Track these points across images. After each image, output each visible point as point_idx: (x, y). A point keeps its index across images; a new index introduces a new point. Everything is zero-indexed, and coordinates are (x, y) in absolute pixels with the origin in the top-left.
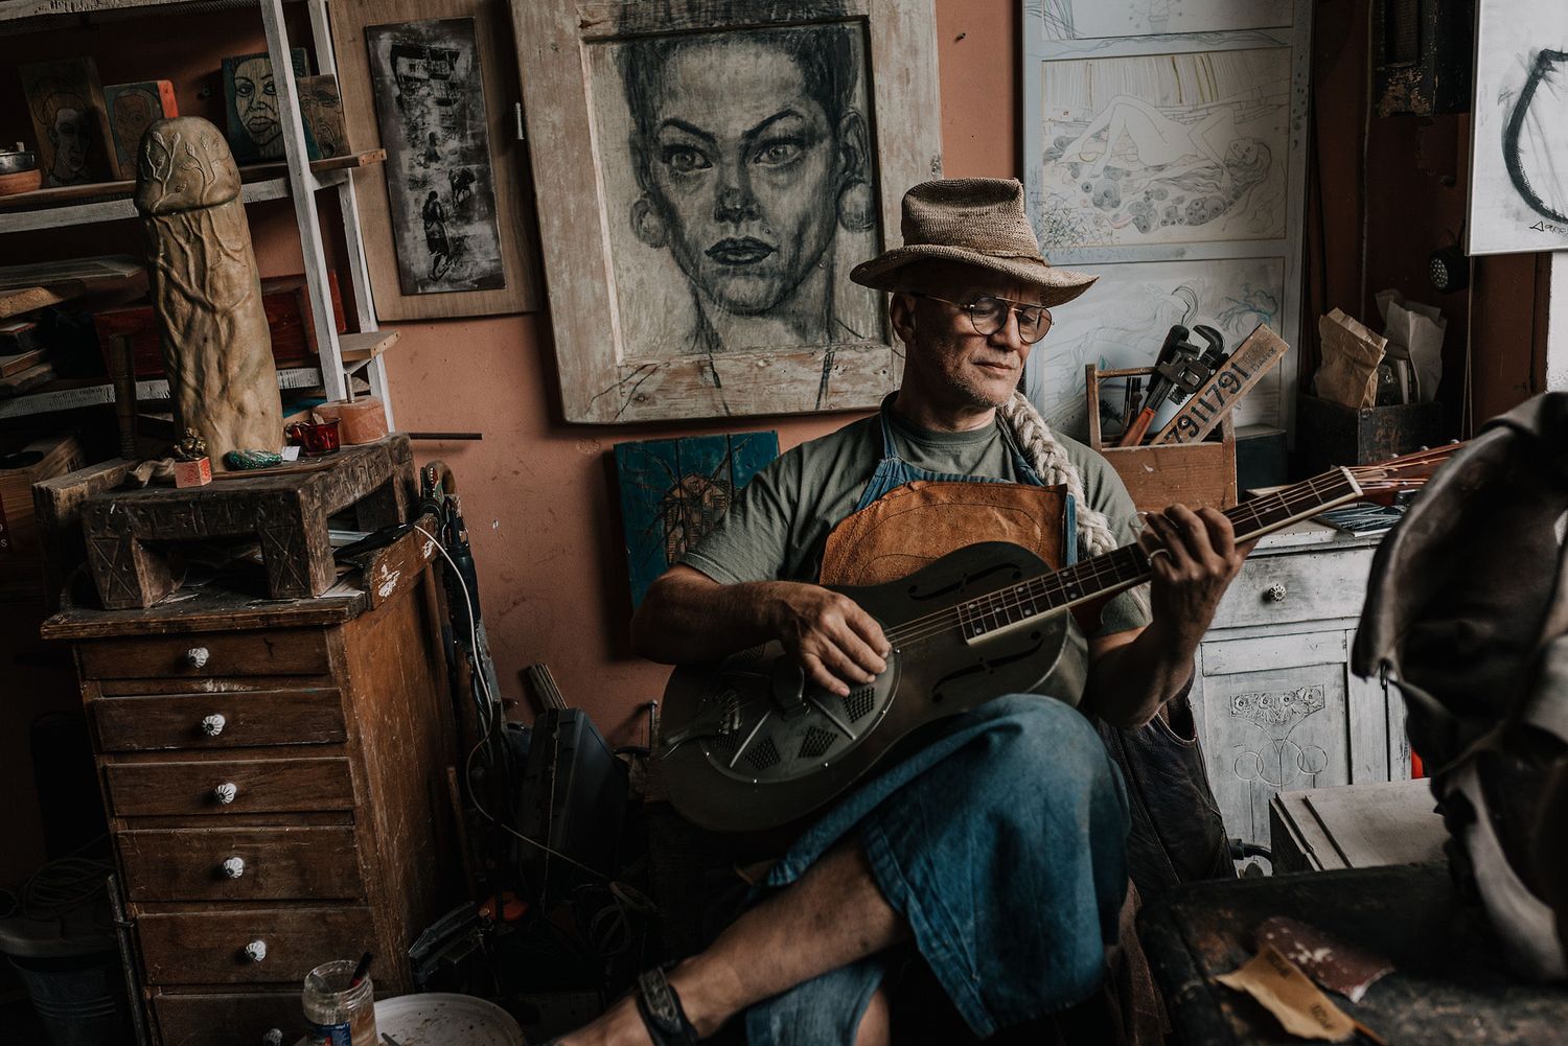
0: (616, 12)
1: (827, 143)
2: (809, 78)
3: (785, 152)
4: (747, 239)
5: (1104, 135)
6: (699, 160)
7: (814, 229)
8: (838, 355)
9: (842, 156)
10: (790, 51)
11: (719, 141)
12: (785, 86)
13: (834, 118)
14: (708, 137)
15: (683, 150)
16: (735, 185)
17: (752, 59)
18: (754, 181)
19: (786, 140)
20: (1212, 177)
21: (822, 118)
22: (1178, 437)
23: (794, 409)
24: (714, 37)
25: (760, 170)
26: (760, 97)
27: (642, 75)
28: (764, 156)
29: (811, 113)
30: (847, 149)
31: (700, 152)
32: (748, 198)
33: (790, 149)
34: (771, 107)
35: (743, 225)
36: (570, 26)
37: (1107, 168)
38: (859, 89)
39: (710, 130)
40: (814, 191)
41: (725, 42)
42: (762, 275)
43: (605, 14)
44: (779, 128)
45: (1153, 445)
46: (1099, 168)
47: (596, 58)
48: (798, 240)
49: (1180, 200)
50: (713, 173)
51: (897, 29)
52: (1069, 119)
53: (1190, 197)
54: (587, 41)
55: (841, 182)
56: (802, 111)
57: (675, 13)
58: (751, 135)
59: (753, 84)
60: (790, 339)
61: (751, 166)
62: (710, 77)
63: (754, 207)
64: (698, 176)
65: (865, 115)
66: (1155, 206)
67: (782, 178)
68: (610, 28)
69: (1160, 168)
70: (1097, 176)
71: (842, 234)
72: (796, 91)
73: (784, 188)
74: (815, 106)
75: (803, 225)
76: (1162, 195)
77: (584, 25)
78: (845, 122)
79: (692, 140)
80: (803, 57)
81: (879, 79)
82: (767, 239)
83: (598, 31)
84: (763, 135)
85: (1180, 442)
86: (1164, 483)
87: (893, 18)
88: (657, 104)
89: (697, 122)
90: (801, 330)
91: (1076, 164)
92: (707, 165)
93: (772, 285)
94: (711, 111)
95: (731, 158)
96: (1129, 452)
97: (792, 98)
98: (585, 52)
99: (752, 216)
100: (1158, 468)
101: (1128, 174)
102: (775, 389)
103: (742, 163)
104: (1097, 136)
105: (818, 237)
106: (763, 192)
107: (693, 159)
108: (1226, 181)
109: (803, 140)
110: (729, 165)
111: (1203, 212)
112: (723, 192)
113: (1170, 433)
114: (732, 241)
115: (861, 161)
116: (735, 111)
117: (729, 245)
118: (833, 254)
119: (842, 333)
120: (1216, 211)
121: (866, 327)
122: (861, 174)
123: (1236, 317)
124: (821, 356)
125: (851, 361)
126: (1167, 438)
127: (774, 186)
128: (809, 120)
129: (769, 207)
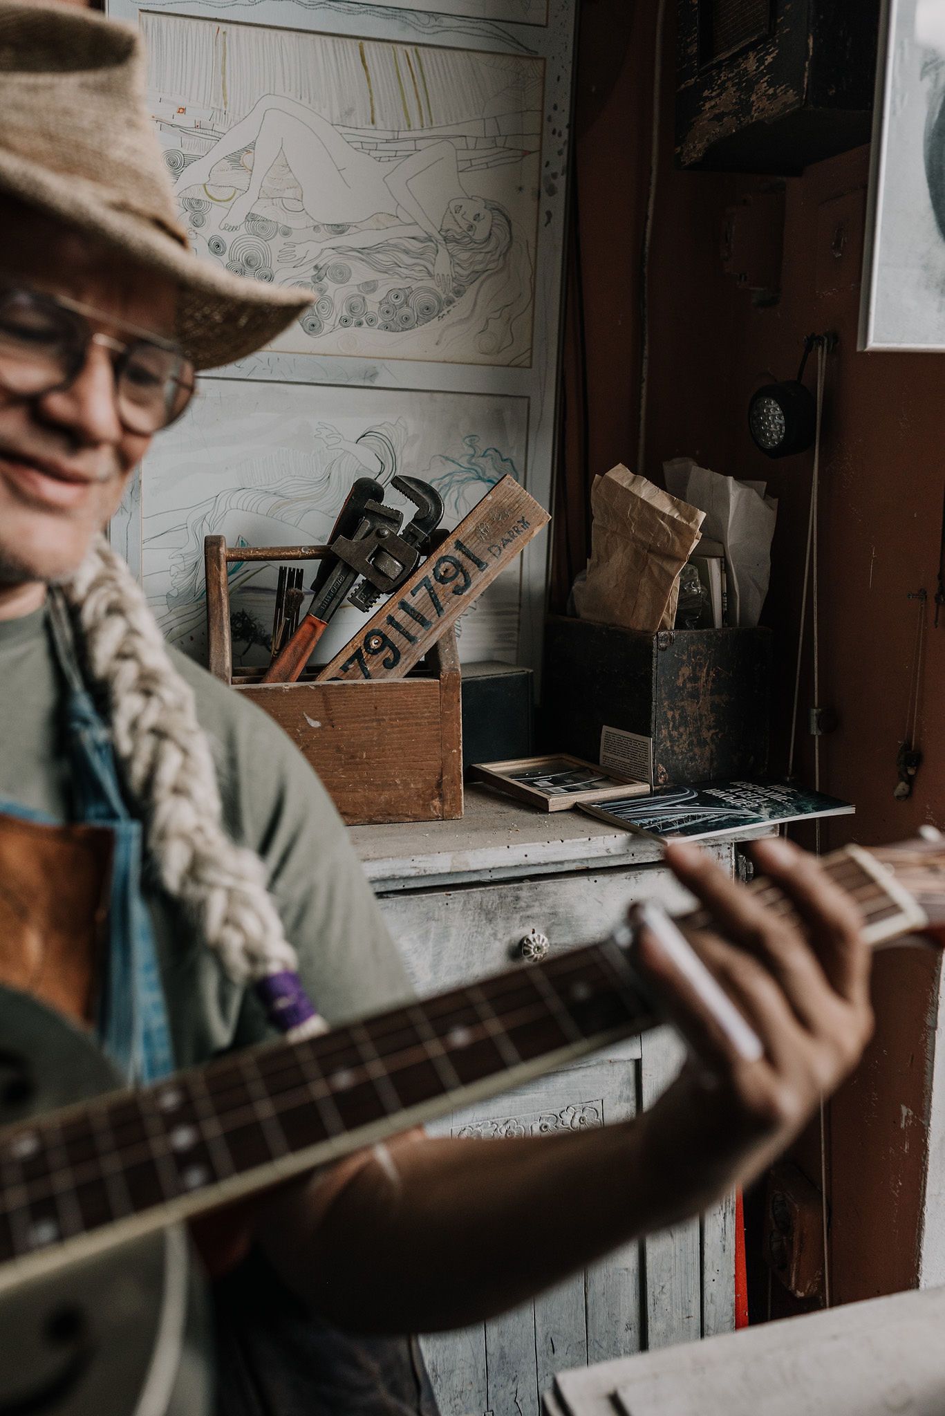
5: (247, 159)
20: (420, 255)
22: (364, 669)
37: (251, 217)
45: (322, 681)
46: (237, 217)
49: (370, 287)
52: (186, 121)
53: (386, 284)
66: (329, 293)
69: (339, 229)
70: (235, 228)
76: (342, 276)
85: (368, 676)
86: (339, 750)
91: (198, 201)
96: (277, 691)
100: (329, 721)
101: (287, 232)
104: (235, 159)
108: (443, 265)
111: (406, 311)
113: (350, 660)
120: (427, 312)
123: (455, 487)
126: (345, 668)
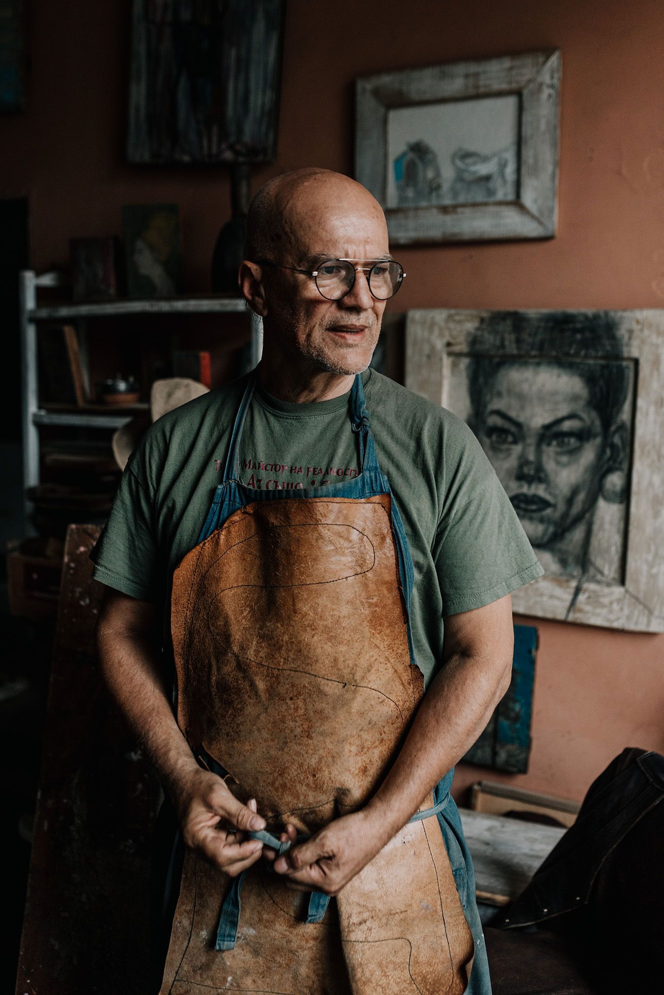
0: (470, 339)
1: (598, 441)
2: (592, 394)
3: (569, 442)
4: (535, 496)
6: (510, 439)
7: (581, 497)
8: (586, 585)
9: (608, 452)
10: (581, 375)
11: (525, 428)
12: (575, 398)
13: (607, 422)
14: (519, 425)
15: (501, 432)
16: (531, 457)
17: (555, 378)
18: (545, 458)
19: (570, 434)
21: (598, 423)
23: (549, 615)
24: (531, 360)
25: (550, 451)
26: (556, 403)
27: (481, 380)
28: (554, 443)
29: (591, 419)
30: (613, 446)
31: (513, 434)
32: (540, 468)
33: (573, 441)
34: (564, 410)
35: (533, 487)
36: (439, 344)
38: (627, 407)
39: (521, 419)
40: (586, 471)
41: (538, 364)
42: (542, 521)
43: (462, 339)
44: (567, 425)
47: (454, 365)
48: (570, 501)
50: (517, 449)
51: (658, 370)
54: (450, 354)
55: (605, 467)
56: (584, 416)
57: (507, 343)
58: (547, 427)
59: (554, 394)
60: (555, 567)
61: (544, 447)
62: (525, 387)
63: (542, 475)
64: (508, 450)
65: (628, 424)
67: (564, 459)
68: (463, 348)
71: (602, 503)
72: (582, 403)
73: (565, 465)
74: (594, 414)
75: (575, 492)
77: (449, 344)
78: (613, 428)
79: (507, 425)
80: (590, 380)
81: (640, 402)
82: (548, 497)
83: (457, 349)
84: (556, 429)
87: (656, 363)
88: (488, 398)
89: (513, 414)
90: (563, 562)
92: (515, 442)
93: (546, 530)
94: (523, 408)
95: (532, 441)
97: (579, 407)
98: (447, 361)
99: (540, 480)
102: (538, 599)
103: (539, 445)
105: (584, 502)
106: (550, 465)
107: (506, 437)
109: (583, 436)
110: (529, 445)
112: (523, 462)
114: (525, 495)
115: (622, 455)
116: (538, 410)
117: (522, 498)
118: (592, 515)
119: (592, 571)
121: (610, 569)
122: (621, 463)
124: (574, 584)
125: (594, 592)
127: (558, 463)
128: (588, 422)
129: (552, 477)
